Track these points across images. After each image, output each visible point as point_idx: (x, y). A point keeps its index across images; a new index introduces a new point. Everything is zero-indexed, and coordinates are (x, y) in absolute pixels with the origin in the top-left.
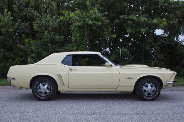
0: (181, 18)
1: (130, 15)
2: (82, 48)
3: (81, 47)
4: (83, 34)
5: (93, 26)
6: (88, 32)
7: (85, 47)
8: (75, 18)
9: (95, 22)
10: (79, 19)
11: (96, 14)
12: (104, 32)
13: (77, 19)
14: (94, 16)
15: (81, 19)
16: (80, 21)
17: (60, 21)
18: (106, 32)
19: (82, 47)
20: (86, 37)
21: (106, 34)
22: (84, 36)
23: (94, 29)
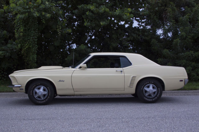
0: (162, 6)
1: (89, 5)
2: (28, 46)
3: (26, 44)
4: (30, 28)
5: (41, 18)
6: (36, 25)
7: (32, 44)
8: (17, 9)
9: (43, 13)
10: (22, 10)
11: (45, 4)
12: (58, 26)
13: (20, 11)
14: (42, 6)
15: (25, 11)
16: (25, 13)
17: (5, 12)
18: (59, 26)
19: (28, 44)
20: (32, 33)
21: (59, 28)
22: (31, 31)
23: (43, 22)
